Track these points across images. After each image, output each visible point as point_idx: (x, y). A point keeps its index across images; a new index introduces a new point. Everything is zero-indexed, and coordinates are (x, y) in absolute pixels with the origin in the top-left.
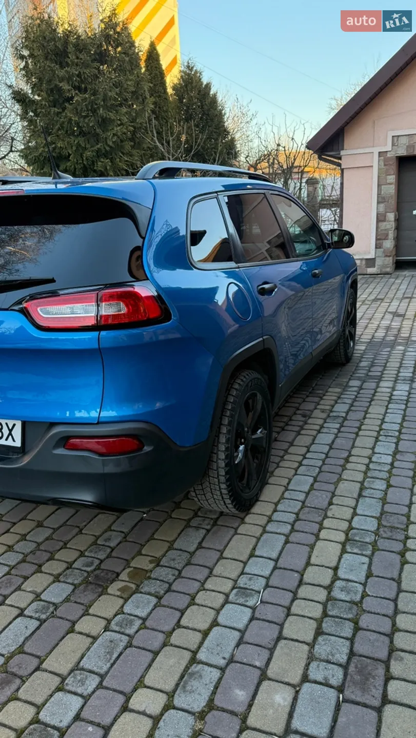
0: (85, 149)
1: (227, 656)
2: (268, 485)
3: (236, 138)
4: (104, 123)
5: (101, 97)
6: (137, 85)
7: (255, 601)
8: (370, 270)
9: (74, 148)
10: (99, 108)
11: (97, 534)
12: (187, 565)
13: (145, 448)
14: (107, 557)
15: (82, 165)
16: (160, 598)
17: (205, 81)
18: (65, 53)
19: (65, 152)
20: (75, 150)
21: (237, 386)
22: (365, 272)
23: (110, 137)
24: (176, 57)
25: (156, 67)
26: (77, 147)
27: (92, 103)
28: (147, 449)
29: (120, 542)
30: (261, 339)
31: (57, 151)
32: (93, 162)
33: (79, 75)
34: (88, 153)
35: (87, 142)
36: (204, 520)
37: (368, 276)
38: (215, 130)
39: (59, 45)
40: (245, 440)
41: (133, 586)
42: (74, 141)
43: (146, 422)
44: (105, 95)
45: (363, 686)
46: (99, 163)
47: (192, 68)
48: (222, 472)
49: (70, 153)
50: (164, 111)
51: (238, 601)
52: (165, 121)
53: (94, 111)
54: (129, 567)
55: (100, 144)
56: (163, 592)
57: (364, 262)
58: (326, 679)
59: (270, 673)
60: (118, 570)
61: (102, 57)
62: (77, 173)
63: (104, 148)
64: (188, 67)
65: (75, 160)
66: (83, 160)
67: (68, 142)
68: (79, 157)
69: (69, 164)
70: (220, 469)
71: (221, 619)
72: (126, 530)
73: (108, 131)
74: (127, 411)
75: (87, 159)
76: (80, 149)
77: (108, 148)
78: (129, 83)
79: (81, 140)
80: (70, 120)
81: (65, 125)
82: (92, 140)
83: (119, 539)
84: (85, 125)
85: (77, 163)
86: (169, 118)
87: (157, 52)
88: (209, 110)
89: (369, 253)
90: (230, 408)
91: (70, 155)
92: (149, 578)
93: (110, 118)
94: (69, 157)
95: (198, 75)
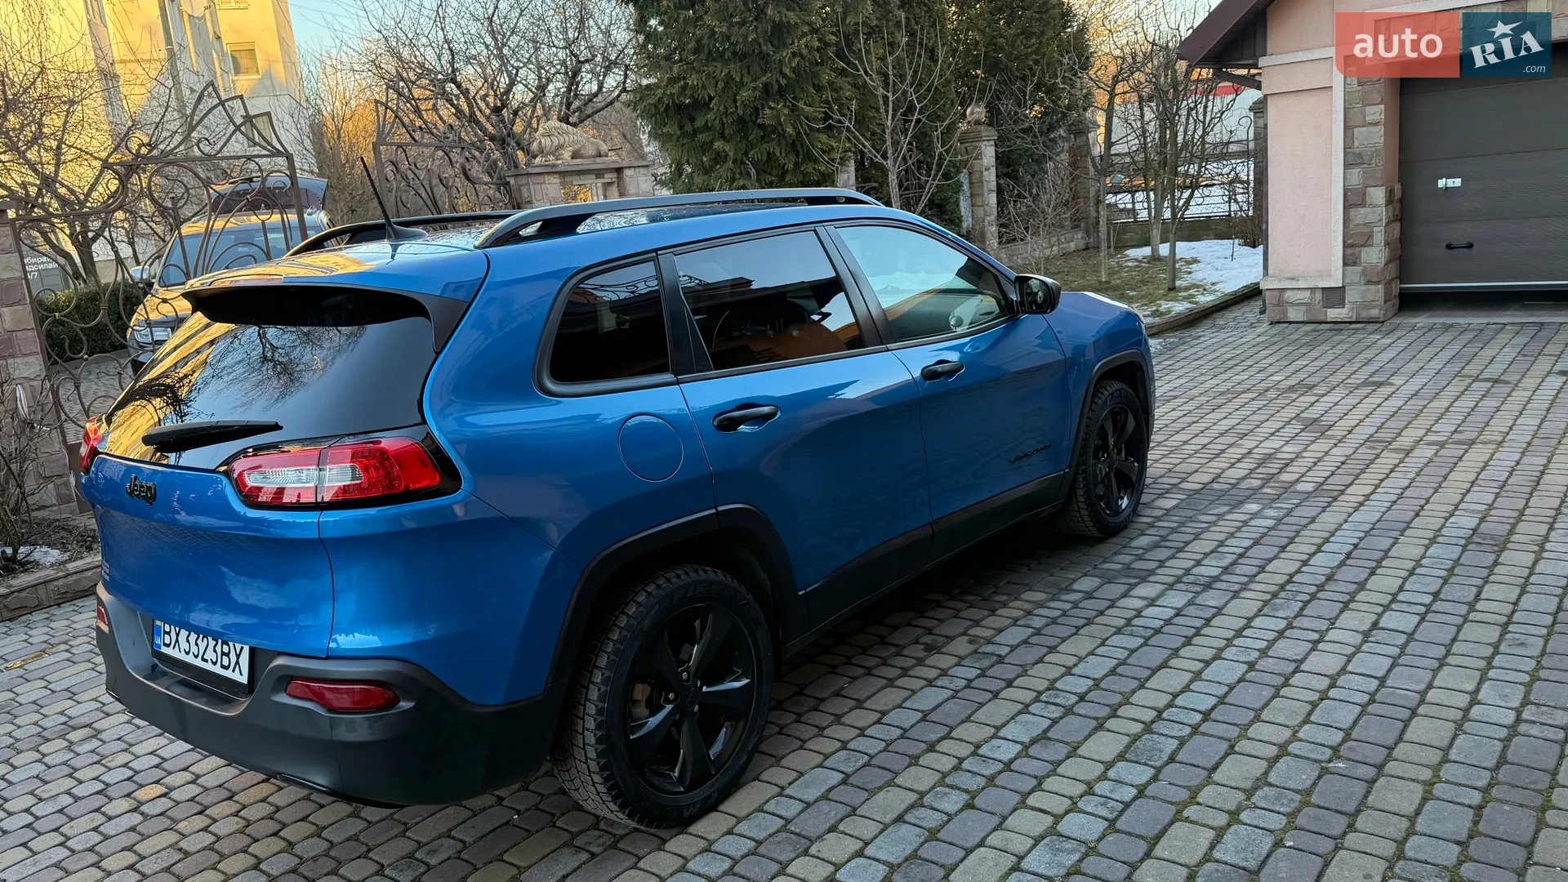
0: (741, 85)
2: (756, 783)
3: (1090, 27)
4: (779, 33)
8: (1333, 314)
9: (720, 85)
10: (765, 5)
11: (423, 840)
13: (401, 703)
15: (735, 117)
19: (703, 94)
20: (723, 89)
21: (641, 598)
22: (1321, 318)
23: (786, 58)
26: (726, 83)
28: (405, 705)
29: (449, 858)
30: (713, 511)
31: (688, 92)
32: (756, 109)
34: (745, 94)
35: (745, 71)
36: (600, 837)
37: (1329, 326)
38: (1037, 16)
40: (676, 695)
42: (720, 70)
43: (397, 659)
46: (767, 111)
48: (592, 753)
49: (712, 95)
52: (925, 9)
53: (760, 11)
55: (768, 75)
57: (1319, 296)
62: (726, 132)
63: (777, 81)
65: (722, 108)
66: (736, 107)
67: (708, 75)
68: (730, 101)
69: (711, 116)
70: (588, 748)
72: (468, 840)
73: (785, 45)
74: (398, 637)
75: (744, 105)
76: (732, 84)
77: (783, 82)
79: (735, 68)
80: (713, 32)
81: (705, 41)
82: (755, 68)
83: (451, 852)
84: (741, 40)
85: (725, 113)
86: (935, 3)
89: (1330, 276)
90: (615, 637)
91: (711, 98)
93: (789, 23)
94: (710, 103)
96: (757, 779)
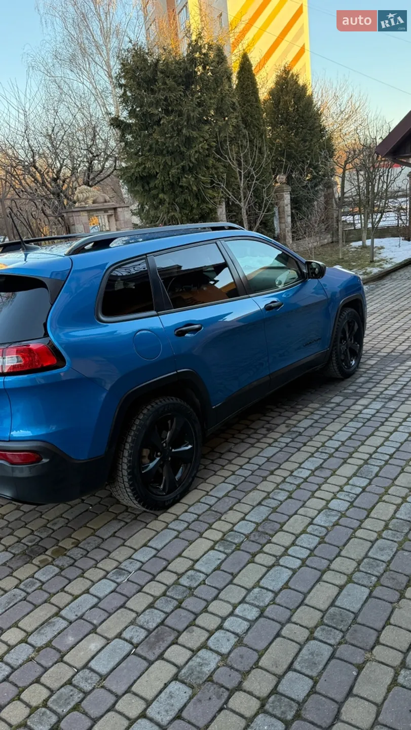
0: (171, 167)
1: (79, 614)
2: (196, 490)
3: (334, 137)
4: (189, 142)
5: (185, 117)
6: (222, 101)
7: (123, 579)
9: (161, 167)
10: (182, 128)
11: (50, 519)
12: (96, 548)
13: (43, 460)
14: (47, 537)
15: (169, 182)
16: (62, 569)
17: (301, 82)
18: (153, 80)
19: (153, 172)
20: (163, 169)
21: (145, 411)
23: (193, 154)
24: (304, 45)
25: (248, 78)
26: (164, 166)
27: (177, 124)
28: (45, 461)
29: (62, 527)
30: (175, 372)
31: (146, 170)
32: (179, 178)
33: (166, 99)
34: (173, 171)
35: (173, 160)
36: (129, 515)
38: (309, 132)
39: (149, 73)
40: (161, 453)
41: (50, 559)
42: (161, 160)
43: (40, 441)
44: (189, 116)
45: (152, 647)
46: (184, 179)
47: (289, 71)
48: (126, 479)
49: (158, 171)
50: (255, 119)
51: (112, 578)
52: (257, 129)
53: (180, 131)
54: (57, 546)
55: (184, 162)
56: (67, 566)
58: (132, 638)
59: (98, 630)
60: (47, 547)
61: (188, 79)
62: (165, 189)
63: (189, 165)
64: (285, 71)
65: (162, 178)
66: (169, 178)
67: (156, 162)
68: (166, 175)
69: (157, 182)
70: (124, 477)
71: (92, 590)
72: (70, 518)
73: (192, 148)
75: (173, 177)
76: (167, 167)
77: (191, 165)
78: (212, 101)
79: (168, 159)
80: (157, 141)
81: (154, 146)
82: (178, 158)
83: (63, 524)
84: (171, 145)
85: (164, 180)
86: (261, 126)
87: (250, 62)
88: (303, 112)
90: (135, 429)
91: (157, 173)
92: (65, 555)
93: (193, 137)
94: (157, 175)
95: (295, 78)
96: (196, 488)
